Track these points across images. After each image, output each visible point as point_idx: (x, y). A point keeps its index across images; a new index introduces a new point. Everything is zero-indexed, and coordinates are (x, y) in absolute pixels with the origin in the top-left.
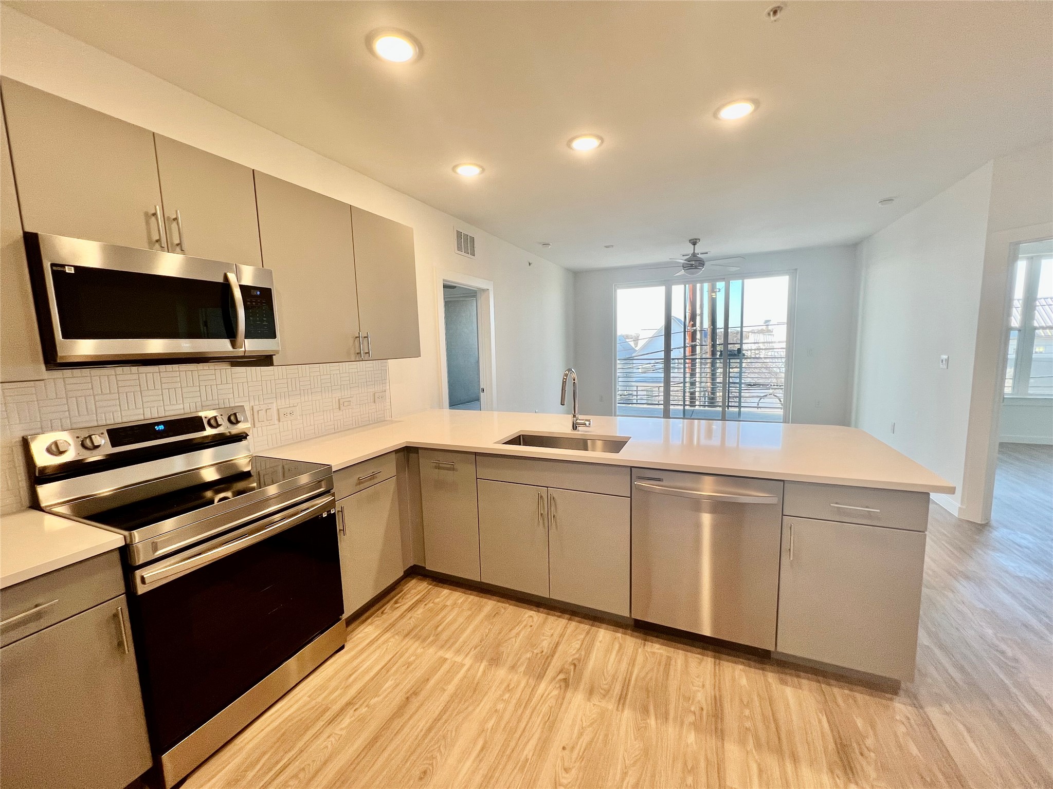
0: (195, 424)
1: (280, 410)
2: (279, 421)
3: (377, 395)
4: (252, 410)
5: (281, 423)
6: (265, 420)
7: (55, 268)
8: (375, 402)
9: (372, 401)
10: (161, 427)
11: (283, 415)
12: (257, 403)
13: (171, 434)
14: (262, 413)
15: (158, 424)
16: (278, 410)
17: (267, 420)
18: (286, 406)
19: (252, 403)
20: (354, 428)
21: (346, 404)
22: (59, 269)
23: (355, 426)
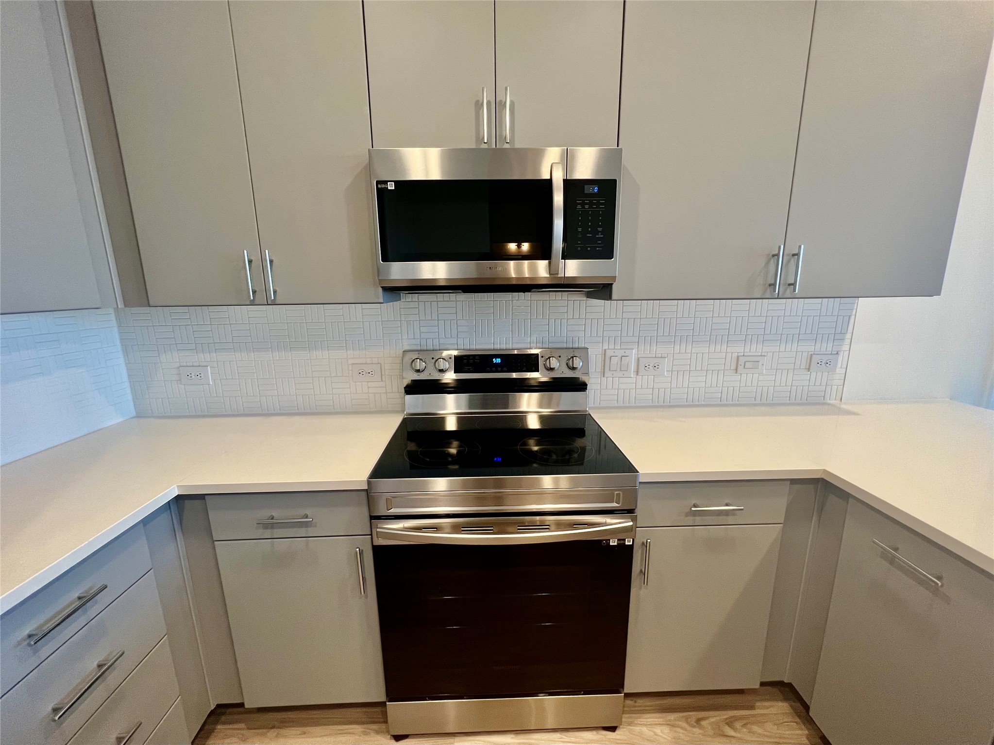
0: (530, 362)
1: (640, 359)
2: (637, 374)
3: (815, 359)
4: (605, 354)
5: (639, 377)
6: (618, 369)
7: (379, 186)
8: (809, 369)
9: (803, 366)
10: (499, 360)
11: (644, 366)
12: (612, 347)
13: (505, 369)
14: (615, 361)
15: (497, 356)
16: (638, 359)
17: (621, 370)
18: (650, 356)
19: (605, 347)
20: (755, 405)
21: (748, 365)
22: (383, 186)
23: (758, 402)
